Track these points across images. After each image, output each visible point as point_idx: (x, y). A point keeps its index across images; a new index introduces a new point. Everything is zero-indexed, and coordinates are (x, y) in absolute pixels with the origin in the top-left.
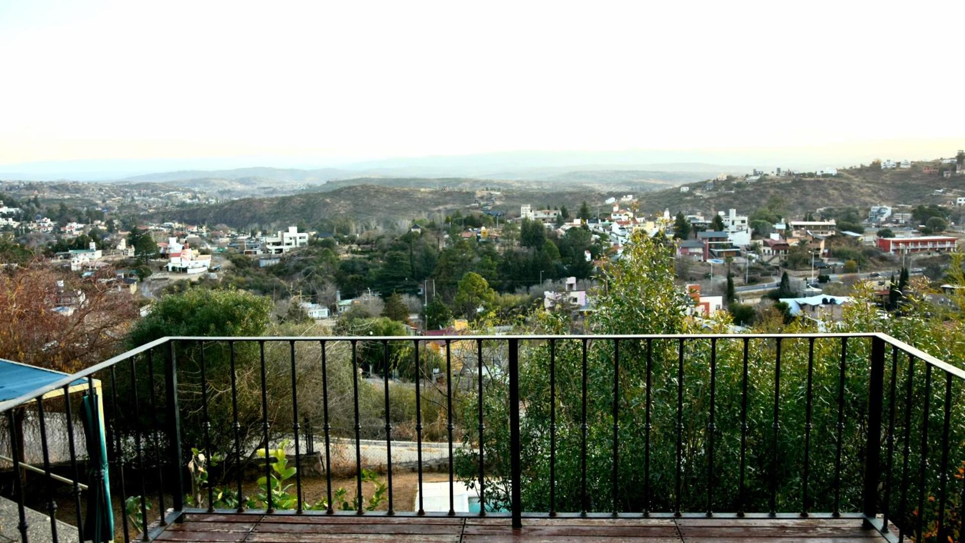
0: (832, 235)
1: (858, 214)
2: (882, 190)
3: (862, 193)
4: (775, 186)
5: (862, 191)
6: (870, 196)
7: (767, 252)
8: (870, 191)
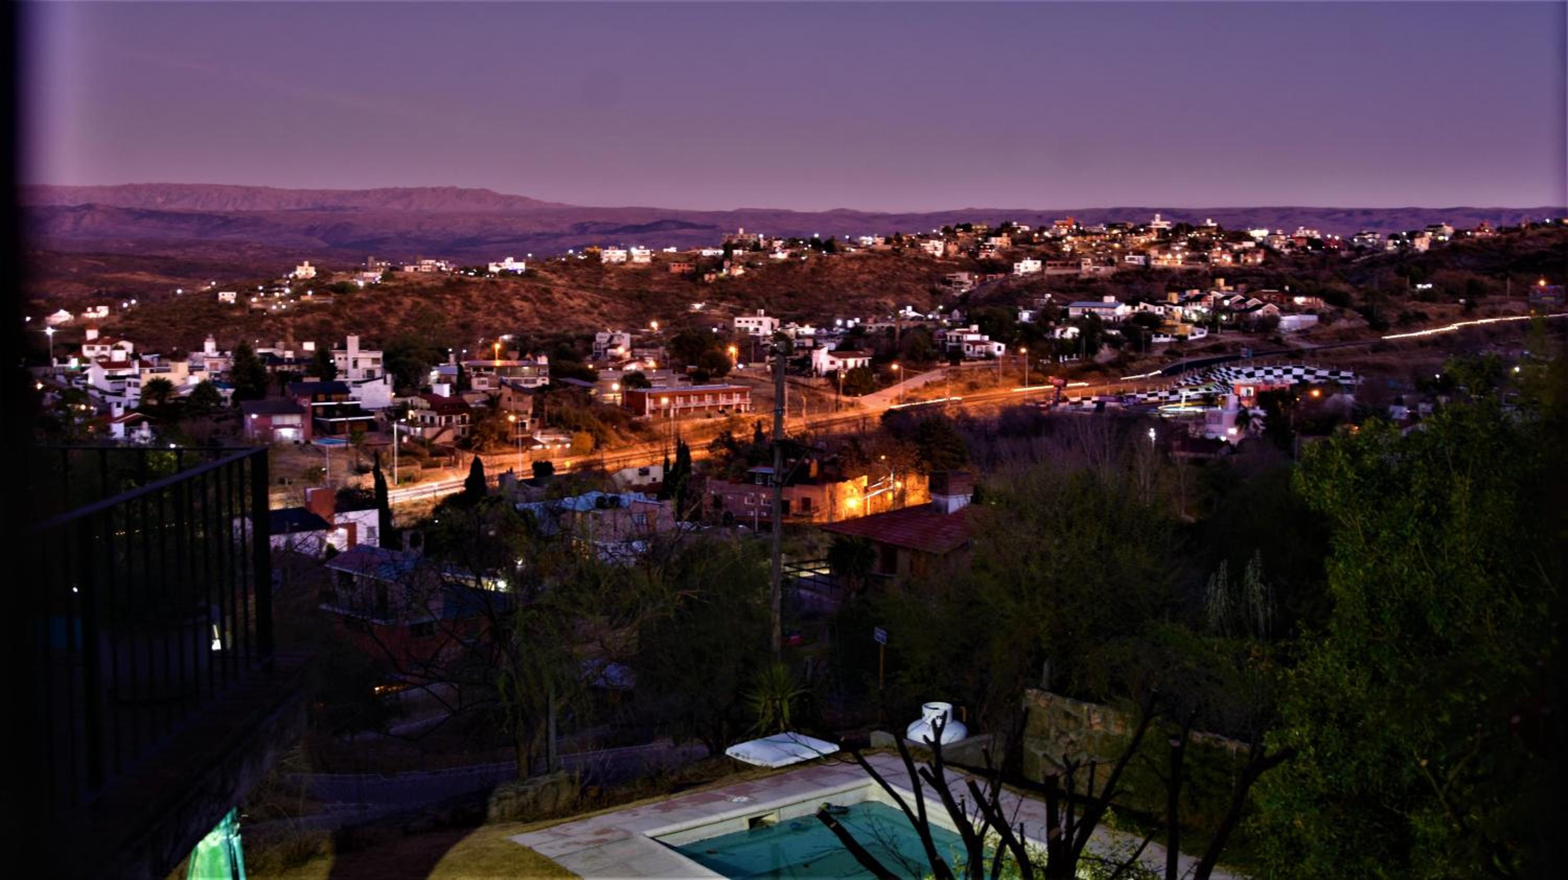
0: (544, 385)
1: (573, 346)
2: (606, 303)
3: (571, 308)
4: (413, 291)
5: (571, 303)
6: (587, 312)
7: (428, 420)
8: (585, 304)
